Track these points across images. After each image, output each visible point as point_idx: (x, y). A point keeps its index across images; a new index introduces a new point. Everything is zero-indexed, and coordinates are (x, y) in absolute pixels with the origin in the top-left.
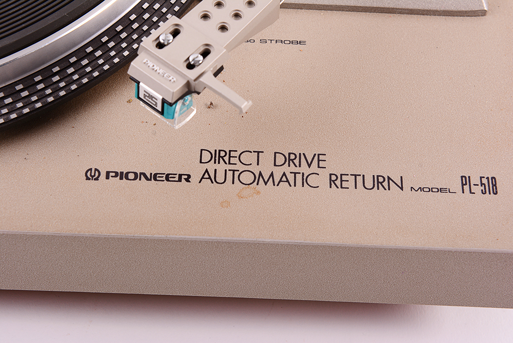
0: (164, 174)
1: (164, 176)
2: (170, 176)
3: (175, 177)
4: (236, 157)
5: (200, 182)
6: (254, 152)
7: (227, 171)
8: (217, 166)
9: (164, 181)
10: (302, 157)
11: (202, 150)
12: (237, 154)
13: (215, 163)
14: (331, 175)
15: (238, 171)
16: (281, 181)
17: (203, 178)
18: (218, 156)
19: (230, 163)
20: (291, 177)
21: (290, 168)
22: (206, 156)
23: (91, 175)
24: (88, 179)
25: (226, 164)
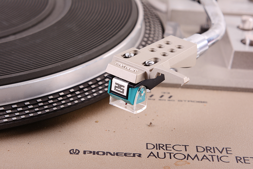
0: (123, 153)
1: (123, 154)
2: (127, 154)
3: (130, 155)
4: (171, 147)
5: (148, 157)
6: (182, 145)
7: (166, 153)
8: (158, 151)
9: (123, 156)
10: (215, 149)
11: (147, 144)
12: (172, 146)
13: (157, 149)
14: (236, 157)
15: (173, 153)
16: (203, 158)
17: (150, 155)
18: (158, 146)
19: (167, 150)
20: (210, 158)
21: (208, 153)
22: (150, 146)
23: (73, 152)
24: (71, 153)
25: (165, 150)
